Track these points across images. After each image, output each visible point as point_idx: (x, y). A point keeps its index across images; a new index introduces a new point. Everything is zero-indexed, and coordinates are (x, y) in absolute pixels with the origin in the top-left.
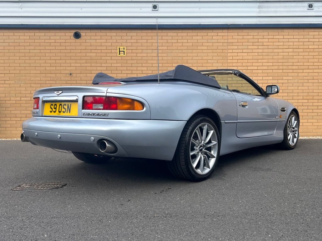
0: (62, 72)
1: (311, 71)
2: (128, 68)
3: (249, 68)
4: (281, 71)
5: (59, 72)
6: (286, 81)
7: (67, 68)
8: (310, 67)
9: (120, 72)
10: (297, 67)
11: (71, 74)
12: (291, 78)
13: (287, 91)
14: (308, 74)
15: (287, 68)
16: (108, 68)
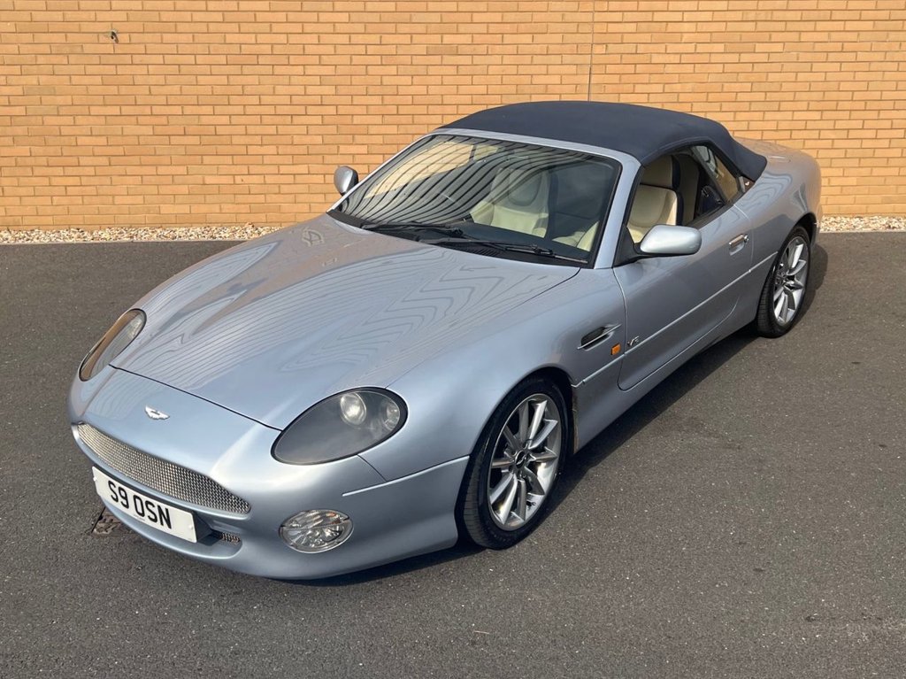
0: (85, 27)
1: (839, 26)
2: (292, 16)
3: (658, 17)
4: (750, 26)
5: (74, 27)
6: (764, 58)
7: (101, 16)
8: (837, 15)
9: (266, 27)
10: (797, 16)
11: (113, 33)
12: (779, 47)
13: (764, 87)
14: (829, 36)
15: (769, 19)
16: (229, 17)
